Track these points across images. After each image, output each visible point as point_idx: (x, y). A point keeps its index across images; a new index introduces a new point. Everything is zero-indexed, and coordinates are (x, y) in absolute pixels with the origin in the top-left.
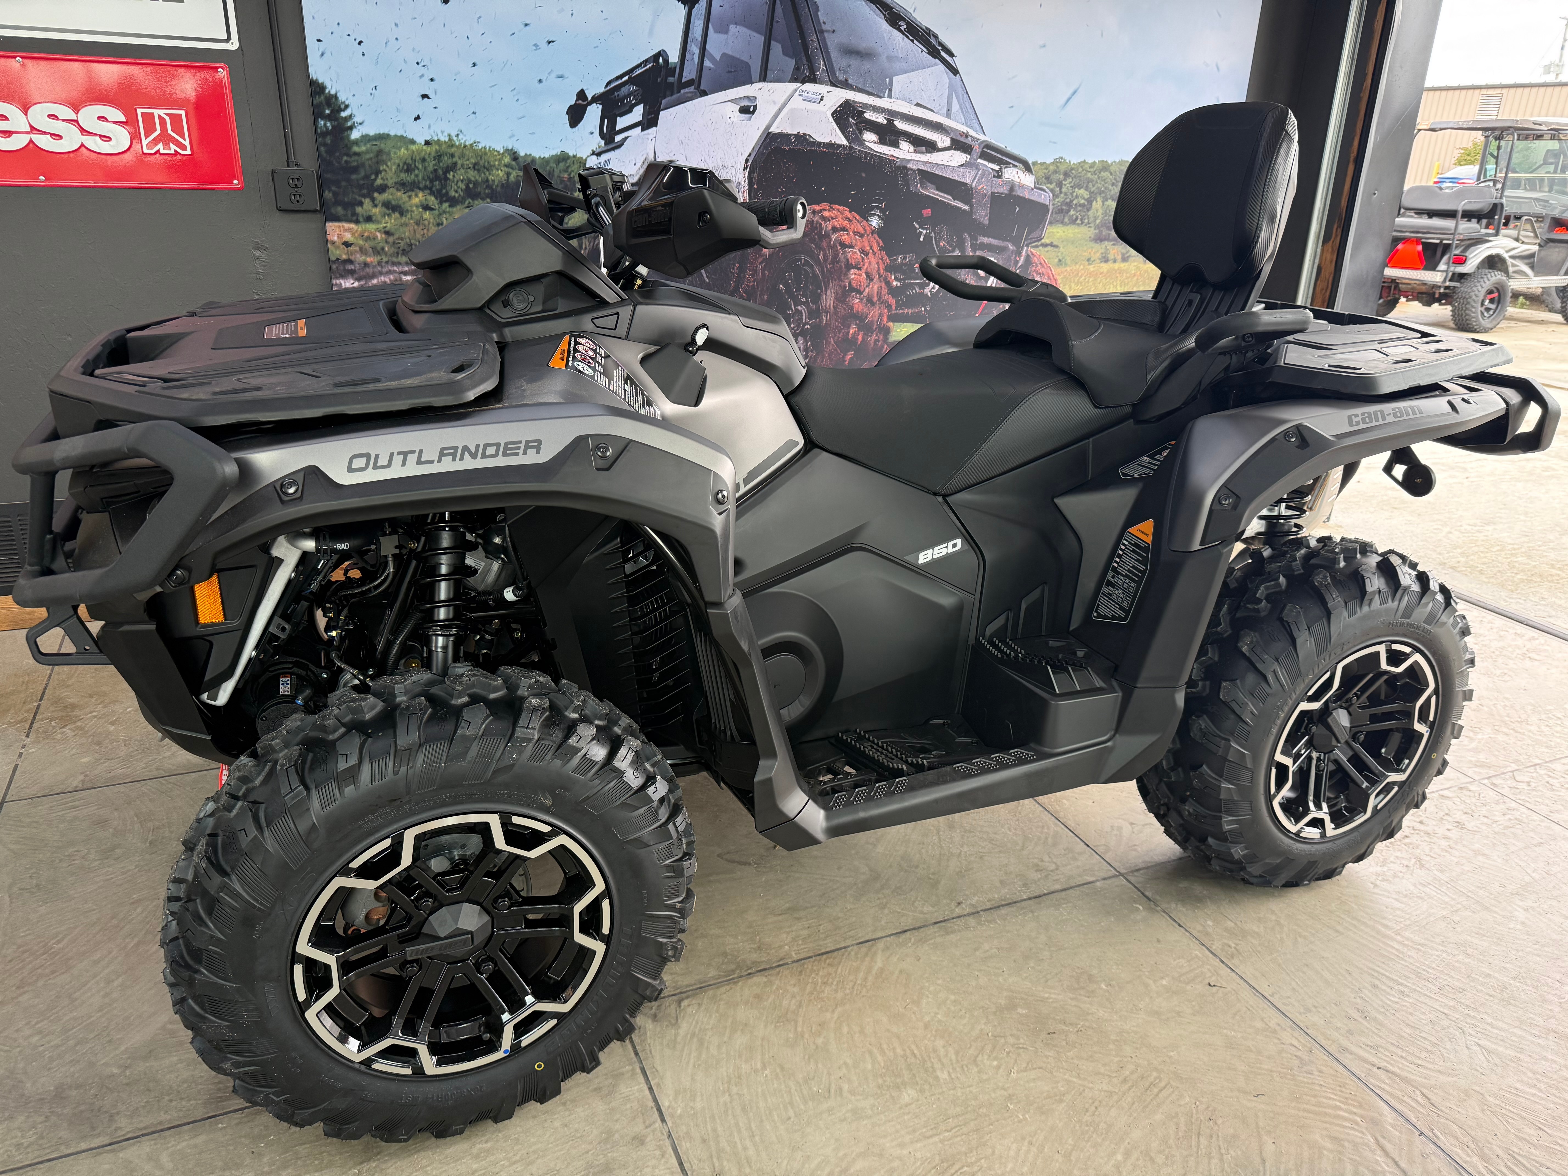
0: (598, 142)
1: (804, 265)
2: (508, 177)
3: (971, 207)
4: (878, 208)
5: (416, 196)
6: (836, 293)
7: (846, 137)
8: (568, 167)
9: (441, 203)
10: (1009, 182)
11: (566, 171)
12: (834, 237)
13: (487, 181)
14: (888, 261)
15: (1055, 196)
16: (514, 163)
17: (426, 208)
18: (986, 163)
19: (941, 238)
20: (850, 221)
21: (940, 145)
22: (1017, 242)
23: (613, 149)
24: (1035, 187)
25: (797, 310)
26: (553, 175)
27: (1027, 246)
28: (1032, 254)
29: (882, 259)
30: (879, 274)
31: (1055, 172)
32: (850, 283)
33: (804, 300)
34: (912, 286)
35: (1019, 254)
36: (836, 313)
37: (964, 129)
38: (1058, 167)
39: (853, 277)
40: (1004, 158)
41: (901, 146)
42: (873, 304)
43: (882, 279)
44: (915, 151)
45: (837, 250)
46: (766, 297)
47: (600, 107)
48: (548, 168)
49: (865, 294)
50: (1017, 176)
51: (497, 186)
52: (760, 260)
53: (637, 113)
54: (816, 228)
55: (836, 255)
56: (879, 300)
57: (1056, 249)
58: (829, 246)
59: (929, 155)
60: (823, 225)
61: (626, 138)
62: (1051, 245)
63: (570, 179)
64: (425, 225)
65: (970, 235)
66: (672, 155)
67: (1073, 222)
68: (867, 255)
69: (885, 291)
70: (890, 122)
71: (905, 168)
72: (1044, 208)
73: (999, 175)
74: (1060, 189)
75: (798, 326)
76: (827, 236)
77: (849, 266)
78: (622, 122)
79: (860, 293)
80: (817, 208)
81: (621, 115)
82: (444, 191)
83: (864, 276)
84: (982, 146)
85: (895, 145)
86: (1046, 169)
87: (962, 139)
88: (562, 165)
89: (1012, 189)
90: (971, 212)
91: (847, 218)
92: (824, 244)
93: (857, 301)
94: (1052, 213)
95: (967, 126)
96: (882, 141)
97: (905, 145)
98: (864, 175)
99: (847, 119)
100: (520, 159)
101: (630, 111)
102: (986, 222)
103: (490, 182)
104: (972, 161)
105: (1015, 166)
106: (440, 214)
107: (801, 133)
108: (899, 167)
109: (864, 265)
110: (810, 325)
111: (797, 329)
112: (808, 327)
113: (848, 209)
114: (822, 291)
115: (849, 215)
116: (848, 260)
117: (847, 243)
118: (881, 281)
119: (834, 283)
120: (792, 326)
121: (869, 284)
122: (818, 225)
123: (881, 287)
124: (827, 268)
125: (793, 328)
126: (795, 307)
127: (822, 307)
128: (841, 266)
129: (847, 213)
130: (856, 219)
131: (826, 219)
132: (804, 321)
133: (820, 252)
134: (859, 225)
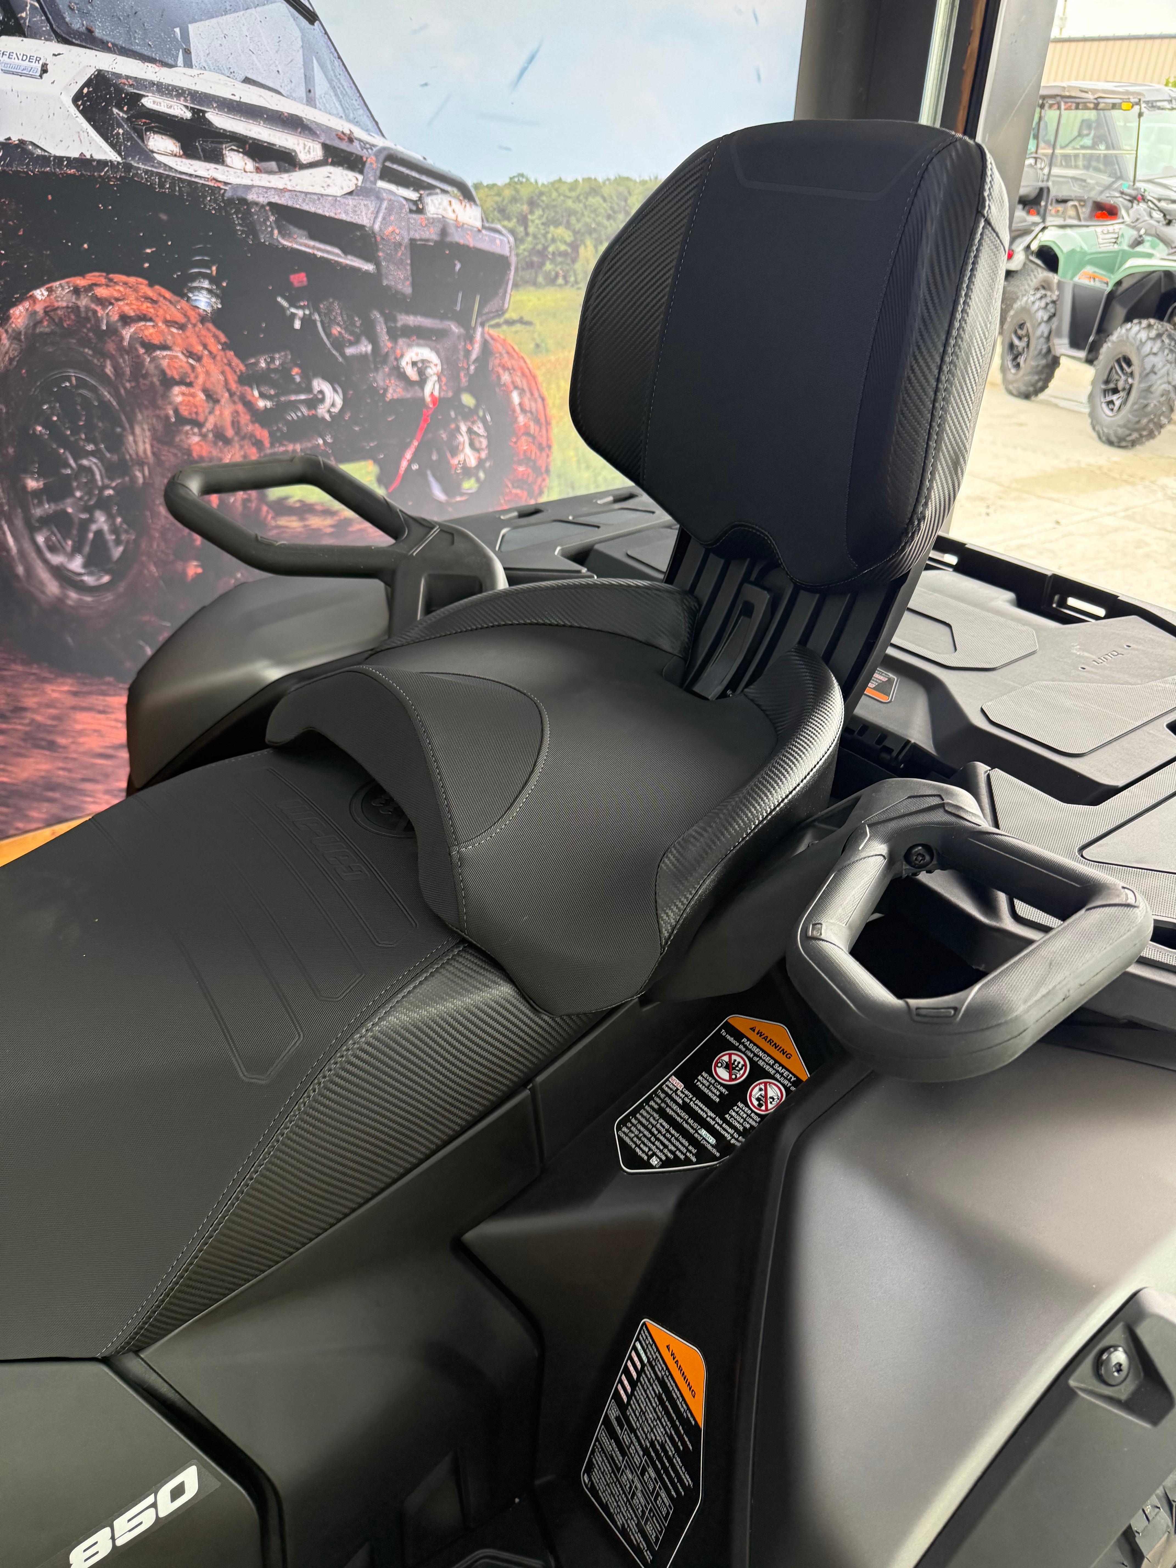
1: (77, 387)
3: (378, 265)
4: (204, 276)
6: (153, 429)
7: (113, 146)
10: (439, 220)
12: (127, 333)
14: (242, 367)
15: (519, 241)
18: (392, 187)
19: (333, 321)
20: (154, 302)
21: (304, 157)
22: (463, 319)
24: (484, 227)
25: (82, 468)
27: (483, 325)
28: (493, 338)
29: (229, 365)
30: (229, 390)
31: (514, 200)
32: (176, 411)
34: (294, 406)
35: (470, 338)
36: (159, 462)
37: (345, 127)
38: (517, 191)
39: (179, 399)
40: (424, 178)
41: (228, 160)
42: (227, 442)
43: (236, 398)
44: (258, 170)
45: (138, 356)
46: (11, 451)
49: (209, 425)
50: (450, 210)
54: (87, 319)
55: (137, 366)
56: (236, 434)
57: (528, 328)
58: (121, 349)
59: (285, 176)
60: (100, 312)
62: (521, 321)
65: (382, 313)
67: (552, 281)
68: (199, 359)
69: (245, 418)
70: (198, 115)
71: (243, 201)
72: (500, 263)
73: (418, 208)
74: (526, 228)
75: (90, 493)
76: (113, 331)
77: (168, 382)
79: (199, 425)
80: (80, 282)
83: (202, 396)
84: (382, 157)
85: (217, 158)
86: (499, 194)
87: (344, 146)
89: (444, 232)
90: (378, 276)
91: (147, 298)
92: (111, 347)
93: (197, 439)
94: (517, 270)
95: (349, 120)
96: (189, 152)
97: (235, 159)
98: (164, 217)
99: (106, 111)
102: (408, 290)
104: (368, 185)
105: (444, 191)
107: (15, 139)
108: (230, 201)
109: (196, 377)
110: (113, 488)
111: (90, 499)
112: (111, 492)
113: (146, 282)
114: (124, 429)
115: (150, 292)
116: (163, 372)
117: (156, 342)
118: (234, 402)
119: (146, 413)
120: (78, 494)
121: (213, 408)
122: (90, 314)
123: (237, 412)
124: (125, 388)
125: (81, 499)
126: (76, 461)
127: (130, 455)
128: (152, 383)
129: (144, 288)
130: (165, 298)
131: (103, 302)
132: (100, 483)
133: (104, 361)
134: (172, 308)
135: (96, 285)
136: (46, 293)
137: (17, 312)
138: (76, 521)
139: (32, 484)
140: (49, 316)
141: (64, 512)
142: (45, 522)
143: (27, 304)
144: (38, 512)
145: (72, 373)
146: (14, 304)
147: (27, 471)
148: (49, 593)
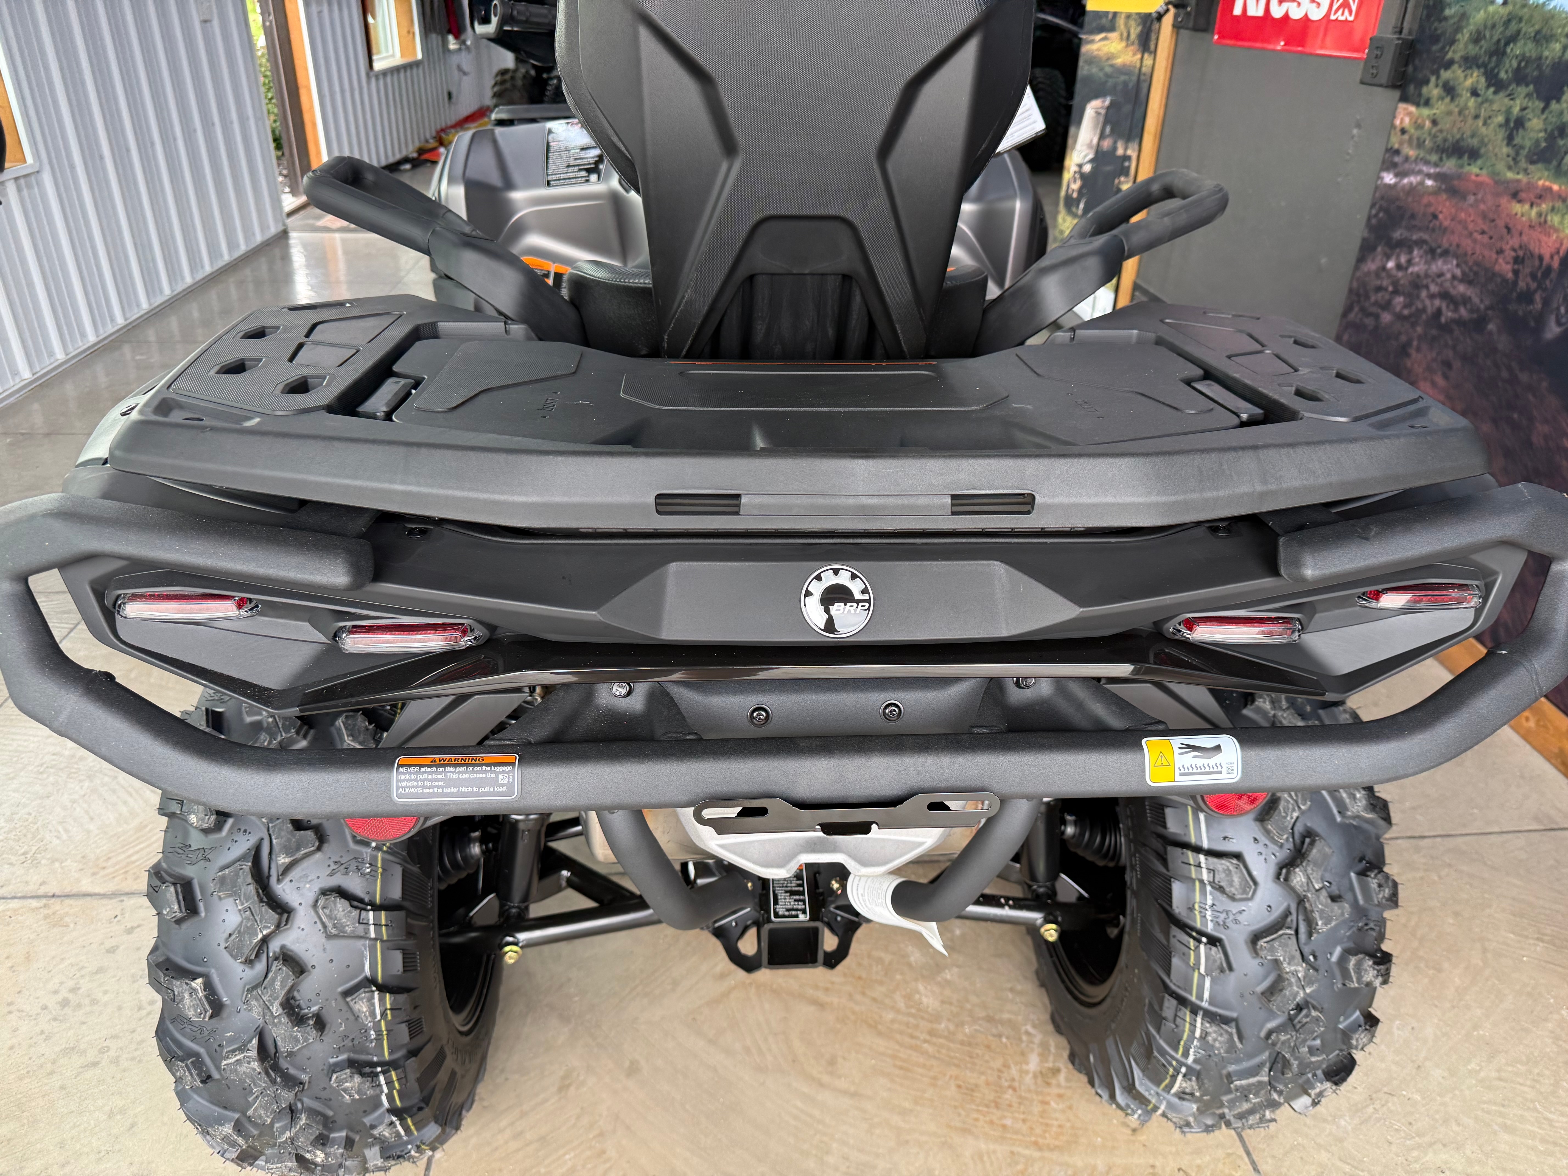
5: (1472, 75)
9: (1488, 87)
13: (1541, 57)
17: (1474, 93)
51: (1547, 66)
64: (1465, 116)
103: (1543, 60)
106: (1482, 103)
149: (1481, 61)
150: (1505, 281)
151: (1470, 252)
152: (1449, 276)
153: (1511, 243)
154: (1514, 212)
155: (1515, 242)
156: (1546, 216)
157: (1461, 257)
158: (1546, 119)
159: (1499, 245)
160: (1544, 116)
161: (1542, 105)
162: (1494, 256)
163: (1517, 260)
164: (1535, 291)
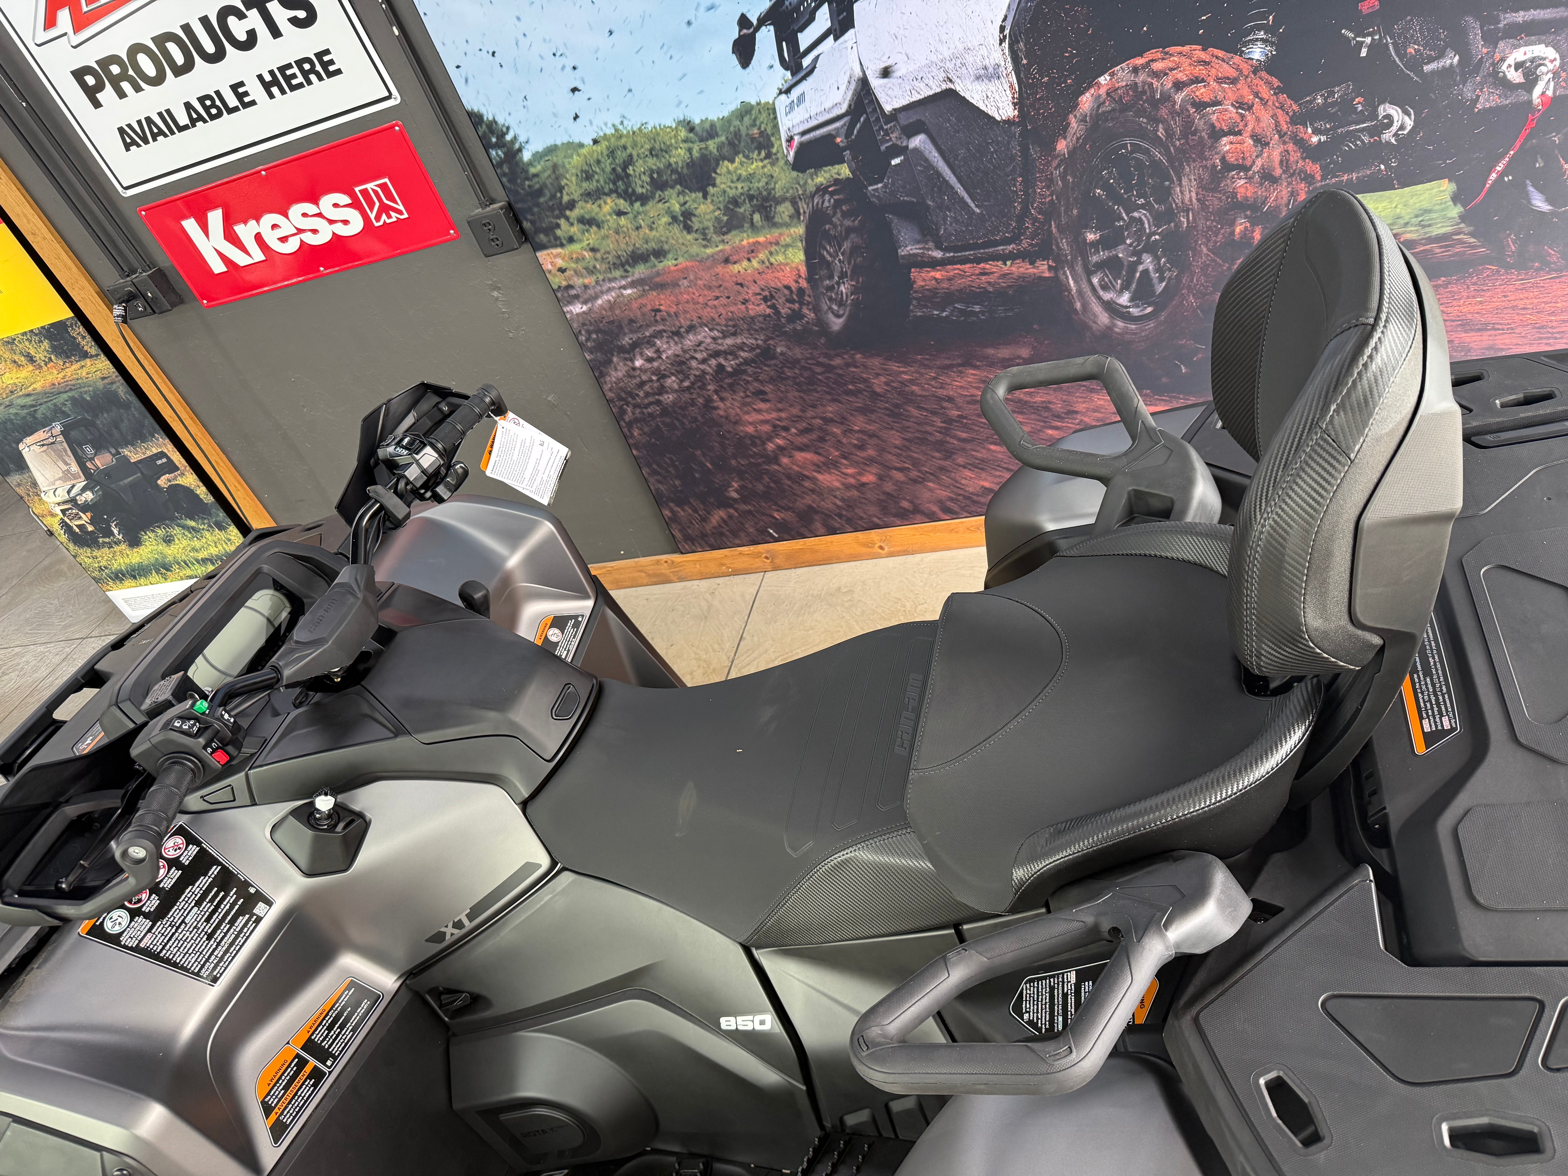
0: (783, 76)
1: (1132, 152)
2: (691, 154)
4: (1259, 28)
5: (605, 203)
6: (1200, 179)
8: (755, 120)
9: (632, 204)
11: (754, 125)
13: (670, 165)
14: (1295, 107)
16: (691, 135)
17: (620, 213)
19: (1407, 42)
20: (1206, 63)
23: (804, 78)
25: (1133, 219)
26: (740, 136)
29: (1281, 107)
30: (1279, 132)
32: (1223, 159)
33: (1141, 201)
34: (1353, 136)
36: (1204, 208)
39: (1227, 148)
42: (1274, 180)
43: (1287, 138)
45: (1189, 116)
46: (1075, 212)
47: (772, 28)
48: (732, 129)
49: (1256, 168)
51: (682, 168)
52: (1055, 163)
53: (823, 19)
54: (1144, 92)
55: (1188, 124)
56: (1284, 172)
58: (1173, 113)
60: (1156, 84)
61: (817, 58)
63: (761, 133)
64: (624, 232)
65: (1478, 17)
66: (885, 58)
68: (1250, 108)
69: (1295, 155)
75: (1139, 240)
76: (1167, 98)
77: (1216, 134)
78: (805, 39)
79: (1246, 169)
80: (1139, 61)
81: (802, 29)
82: (630, 190)
83: (1250, 142)
88: (747, 120)
91: (1200, 62)
92: (1164, 112)
93: (1242, 182)
100: (697, 128)
101: (812, 19)
103: (674, 166)
106: (635, 217)
109: (1246, 125)
110: (1159, 234)
111: (1138, 245)
112: (1157, 237)
113: (1199, 47)
114: (1172, 182)
115: (1203, 56)
116: (1213, 126)
117: (1206, 99)
118: (1284, 143)
119: (1193, 165)
120: (1128, 242)
121: (1262, 151)
122: (1146, 87)
123: (1287, 151)
124: (1174, 146)
125: (1131, 245)
126: (1127, 215)
127: (1176, 204)
128: (1200, 137)
129: (1198, 53)
130: (1217, 58)
131: (1157, 75)
132: (1148, 231)
133: (1157, 126)
134: (1225, 65)
135: (1152, 61)
136: (1108, 78)
137: (1085, 99)
138: (1125, 264)
139: (1091, 237)
140: (1110, 96)
141: (1117, 256)
142: (1100, 266)
143: (1092, 91)
144: (1095, 259)
145: (1128, 141)
146: (1083, 93)
147: (1086, 227)
148: (1099, 323)
149: (606, 190)
150: (766, 317)
151: (716, 316)
152: (709, 340)
153: (750, 292)
154: (736, 272)
155: (756, 289)
156: (768, 260)
157: (711, 324)
158: (713, 201)
159: (740, 298)
160: (709, 200)
161: (700, 195)
162: (743, 307)
163: (765, 299)
164: (800, 309)
